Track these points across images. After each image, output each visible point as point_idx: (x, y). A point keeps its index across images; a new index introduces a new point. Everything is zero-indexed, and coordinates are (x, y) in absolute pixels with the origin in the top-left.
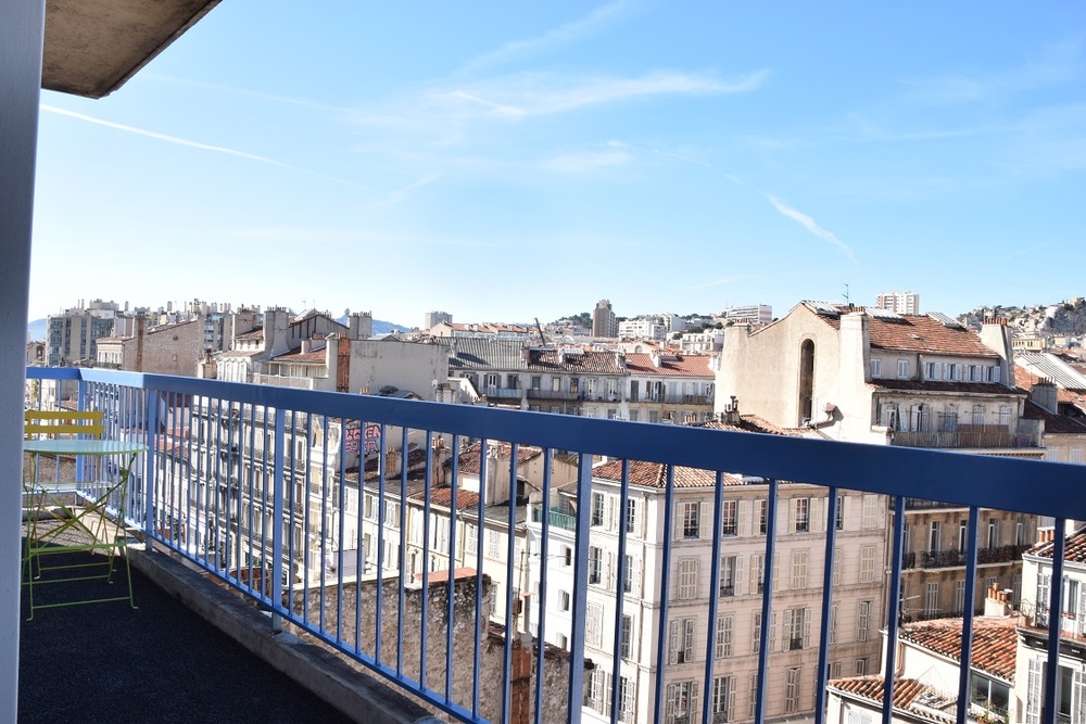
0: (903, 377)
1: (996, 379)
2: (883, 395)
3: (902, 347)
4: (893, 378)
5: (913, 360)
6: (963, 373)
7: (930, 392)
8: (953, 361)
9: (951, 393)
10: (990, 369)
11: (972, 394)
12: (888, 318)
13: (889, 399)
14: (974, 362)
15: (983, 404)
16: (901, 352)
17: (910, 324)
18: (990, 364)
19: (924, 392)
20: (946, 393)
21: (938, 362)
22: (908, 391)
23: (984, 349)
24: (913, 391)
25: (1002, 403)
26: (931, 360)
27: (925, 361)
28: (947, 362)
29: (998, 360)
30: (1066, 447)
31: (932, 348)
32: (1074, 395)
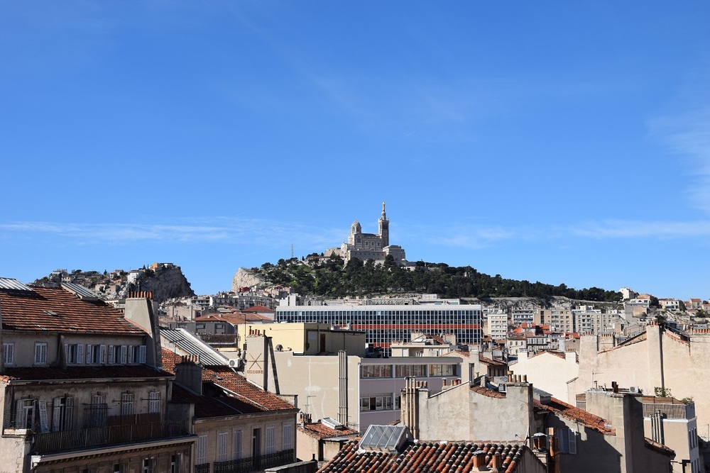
0: (41, 364)
1: (142, 360)
2: (20, 388)
3: (40, 327)
4: (28, 365)
5: (52, 342)
6: (108, 354)
7: (76, 381)
8: (97, 341)
9: (98, 380)
10: (136, 348)
11: (121, 379)
12: (16, 290)
13: (27, 393)
14: (120, 342)
15: (132, 390)
16: (39, 334)
17: (42, 298)
18: (136, 342)
19: (68, 381)
20: (93, 380)
21: (81, 343)
22: (51, 381)
23: (129, 326)
24: (57, 381)
25: (151, 387)
26: (73, 341)
27: (67, 343)
28: (91, 342)
29: (144, 337)
30: (214, 432)
31: (73, 328)
32: (212, 373)
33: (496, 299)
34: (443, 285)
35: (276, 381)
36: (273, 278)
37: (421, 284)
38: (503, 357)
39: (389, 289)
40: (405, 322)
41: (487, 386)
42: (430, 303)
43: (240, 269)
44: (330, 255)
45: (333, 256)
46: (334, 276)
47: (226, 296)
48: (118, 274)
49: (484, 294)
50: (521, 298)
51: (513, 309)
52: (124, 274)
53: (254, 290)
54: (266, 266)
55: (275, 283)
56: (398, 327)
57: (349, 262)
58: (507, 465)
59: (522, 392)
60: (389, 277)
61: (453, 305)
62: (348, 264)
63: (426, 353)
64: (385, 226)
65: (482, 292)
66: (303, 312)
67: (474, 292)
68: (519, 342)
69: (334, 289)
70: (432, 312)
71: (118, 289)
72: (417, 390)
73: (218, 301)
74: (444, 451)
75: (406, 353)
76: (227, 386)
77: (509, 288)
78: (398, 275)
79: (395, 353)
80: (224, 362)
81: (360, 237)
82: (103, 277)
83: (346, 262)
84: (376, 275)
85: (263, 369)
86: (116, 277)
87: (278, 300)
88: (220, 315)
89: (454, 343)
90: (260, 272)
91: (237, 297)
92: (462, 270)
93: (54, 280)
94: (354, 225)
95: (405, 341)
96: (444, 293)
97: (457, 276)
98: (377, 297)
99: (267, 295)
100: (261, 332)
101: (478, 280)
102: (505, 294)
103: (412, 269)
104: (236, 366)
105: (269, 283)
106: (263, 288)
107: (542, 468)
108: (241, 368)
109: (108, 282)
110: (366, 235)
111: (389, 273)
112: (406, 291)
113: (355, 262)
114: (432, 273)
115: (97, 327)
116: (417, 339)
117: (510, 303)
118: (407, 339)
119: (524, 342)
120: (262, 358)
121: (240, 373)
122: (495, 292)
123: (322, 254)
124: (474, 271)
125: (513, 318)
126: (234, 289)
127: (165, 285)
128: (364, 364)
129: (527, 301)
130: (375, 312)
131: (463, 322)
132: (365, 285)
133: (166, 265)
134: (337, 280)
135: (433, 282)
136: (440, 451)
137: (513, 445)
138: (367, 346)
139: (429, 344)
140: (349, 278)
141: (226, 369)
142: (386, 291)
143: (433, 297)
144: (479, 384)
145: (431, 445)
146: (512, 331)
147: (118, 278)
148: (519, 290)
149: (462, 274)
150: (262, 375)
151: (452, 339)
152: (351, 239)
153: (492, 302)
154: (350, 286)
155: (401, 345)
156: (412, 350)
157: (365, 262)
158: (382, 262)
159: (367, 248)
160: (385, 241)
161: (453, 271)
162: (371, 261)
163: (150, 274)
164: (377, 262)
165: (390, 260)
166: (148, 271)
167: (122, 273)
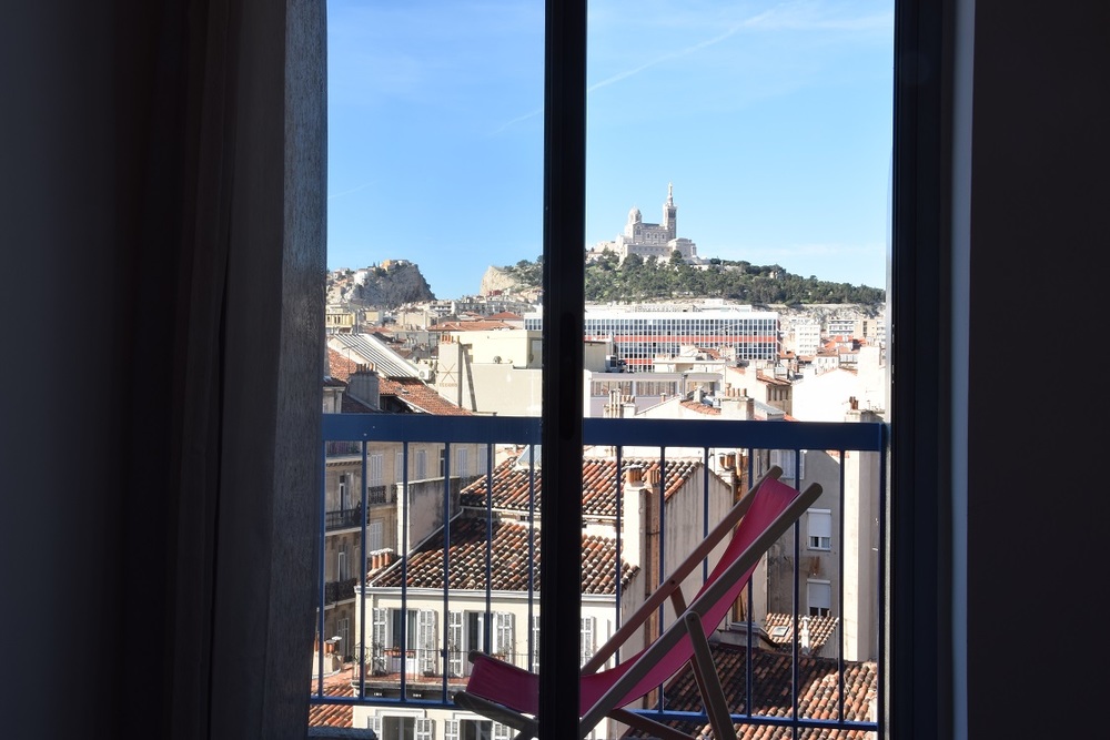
33: (808, 306)
34: (742, 288)
36: (530, 279)
37: (715, 287)
39: (674, 293)
40: (683, 333)
42: (716, 309)
43: (490, 268)
44: (602, 250)
45: (606, 252)
46: (607, 277)
47: (471, 300)
48: (344, 274)
49: (793, 300)
50: (840, 305)
51: (828, 319)
52: (350, 273)
53: (507, 293)
54: (523, 264)
55: (533, 285)
56: (673, 339)
57: (626, 259)
60: (676, 279)
61: (746, 312)
62: (624, 263)
64: (672, 214)
65: (791, 298)
67: (782, 297)
68: (830, 359)
69: (606, 293)
70: (717, 321)
71: (343, 292)
73: (461, 307)
75: (672, 369)
77: (827, 293)
78: (687, 275)
79: (658, 369)
81: (642, 228)
83: (622, 260)
84: (658, 275)
86: (341, 277)
87: (535, 306)
88: (458, 324)
89: (733, 358)
90: (516, 271)
91: (485, 302)
92: (768, 270)
94: (633, 212)
95: (673, 356)
96: (739, 296)
97: (761, 277)
98: (658, 303)
99: (523, 300)
100: (455, 339)
101: (788, 282)
102: (820, 300)
103: (705, 268)
105: (527, 285)
106: (518, 291)
109: (332, 282)
110: (647, 225)
111: (676, 274)
112: (696, 296)
113: (634, 261)
114: (730, 273)
116: (688, 353)
117: (826, 311)
118: (675, 353)
119: (836, 359)
122: (808, 297)
123: (593, 250)
124: (783, 271)
125: (828, 330)
126: (483, 293)
127: (400, 286)
129: (849, 309)
130: (646, 321)
131: (755, 333)
132: (645, 287)
133: (400, 262)
134: (610, 282)
135: (731, 285)
139: (701, 359)
140: (625, 279)
142: (671, 295)
143: (719, 303)
146: (823, 346)
147: (343, 277)
148: (838, 295)
149: (767, 275)
151: (732, 353)
152: (629, 232)
153: (803, 309)
154: (626, 290)
155: (667, 360)
156: (680, 367)
157: (645, 260)
158: (667, 260)
159: (648, 241)
160: (671, 234)
161: (756, 271)
162: (653, 258)
163: (380, 273)
164: (660, 260)
165: (677, 257)
166: (379, 269)
167: (347, 272)
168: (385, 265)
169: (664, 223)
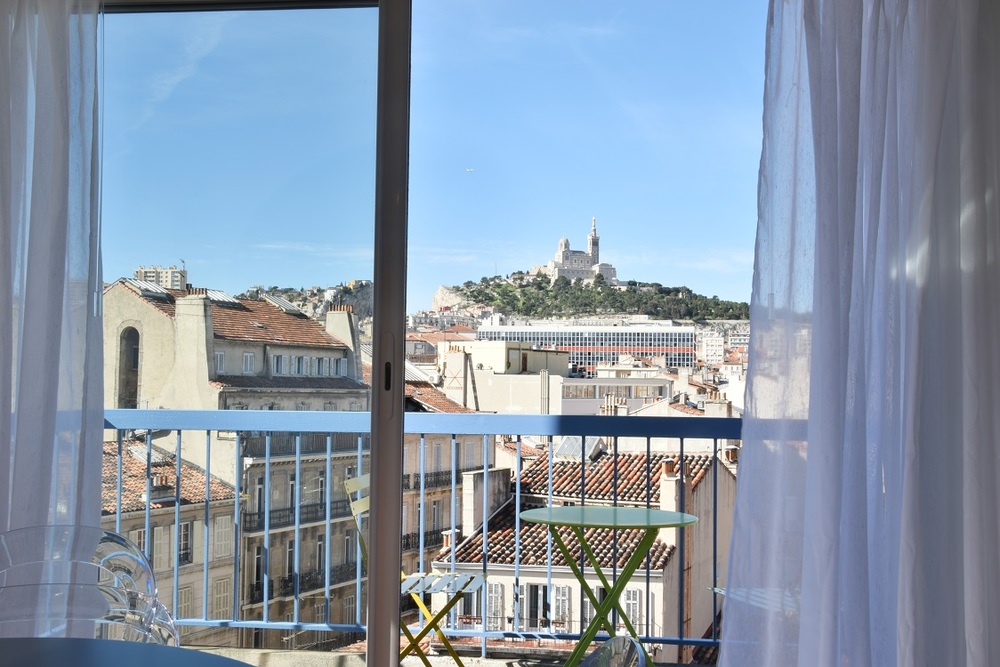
0: (249, 372)
1: (343, 372)
2: (232, 395)
3: (248, 338)
4: (238, 373)
5: (259, 352)
6: (311, 366)
7: (282, 390)
8: (300, 353)
9: (302, 390)
10: (337, 361)
11: (324, 390)
12: (224, 302)
13: (238, 400)
14: (322, 354)
15: (334, 401)
16: (246, 343)
17: (248, 310)
18: (338, 355)
19: (275, 390)
20: (298, 390)
21: (285, 354)
22: (258, 389)
23: (330, 340)
24: (264, 389)
25: (353, 399)
26: (278, 352)
27: (272, 353)
28: (295, 354)
29: (345, 351)
30: (414, 445)
31: (278, 338)
32: (412, 388)
33: (712, 321)
34: (656, 306)
35: (476, 398)
36: (475, 297)
37: (632, 305)
38: (714, 381)
39: (598, 310)
40: (614, 344)
41: (686, 404)
42: (641, 324)
43: (441, 287)
44: (536, 273)
45: (539, 274)
46: (540, 296)
47: (426, 315)
48: (315, 291)
49: (699, 317)
50: (739, 321)
51: (730, 332)
52: (321, 291)
53: (455, 309)
54: (469, 284)
55: (477, 302)
56: (607, 349)
57: (556, 281)
58: (696, 474)
59: (720, 409)
60: (598, 297)
61: (665, 327)
62: (555, 284)
63: (634, 375)
64: (595, 243)
65: (697, 314)
66: (506, 333)
67: (689, 314)
68: (735, 367)
69: (540, 309)
70: (643, 334)
71: (315, 307)
72: (616, 407)
73: (418, 321)
74: (636, 461)
75: (613, 375)
76: (426, 401)
77: (727, 310)
78: (609, 295)
79: (601, 375)
80: (423, 378)
81: (569, 254)
82: (300, 295)
83: (553, 281)
84: (584, 295)
85: (462, 385)
86: (314, 295)
87: (480, 320)
89: (663, 365)
90: (462, 290)
91: (438, 316)
92: (677, 290)
93: (251, 296)
94: (562, 241)
95: (613, 364)
96: (654, 313)
97: (672, 296)
98: (586, 318)
99: (469, 315)
100: (461, 349)
101: (694, 301)
102: (722, 316)
103: (624, 289)
104: (436, 382)
105: (472, 302)
106: (465, 307)
107: (731, 478)
108: (440, 384)
109: (305, 299)
110: (574, 252)
111: (599, 293)
112: (616, 312)
113: (563, 282)
114: (645, 293)
115: (301, 339)
116: (626, 361)
117: (727, 326)
118: (615, 361)
119: (740, 367)
120: (462, 374)
121: (439, 389)
122: (711, 314)
123: (528, 273)
124: (690, 292)
125: (729, 342)
126: (435, 309)
127: (363, 303)
128: (567, 384)
129: (746, 324)
130: (582, 334)
131: (675, 345)
132: (573, 305)
133: (364, 282)
134: (543, 299)
135: (646, 303)
136: (633, 461)
137: (703, 455)
138: (570, 366)
139: (637, 366)
140: (555, 298)
141: (425, 384)
142: (595, 312)
143: (644, 318)
144: (678, 401)
145: (624, 456)
146: (728, 355)
147: (315, 295)
148: (737, 312)
149: (676, 295)
150: (462, 391)
151: (662, 361)
152: (559, 257)
153: (708, 324)
154: (556, 307)
155: (608, 367)
156: (618, 372)
157: (573, 281)
158: (592, 281)
159: (575, 266)
160: (595, 259)
161: (667, 291)
162: (579, 280)
163: (347, 291)
164: (585, 282)
165: (600, 279)
166: (345, 288)
167: (318, 291)
168: (351, 284)
169: (589, 250)
